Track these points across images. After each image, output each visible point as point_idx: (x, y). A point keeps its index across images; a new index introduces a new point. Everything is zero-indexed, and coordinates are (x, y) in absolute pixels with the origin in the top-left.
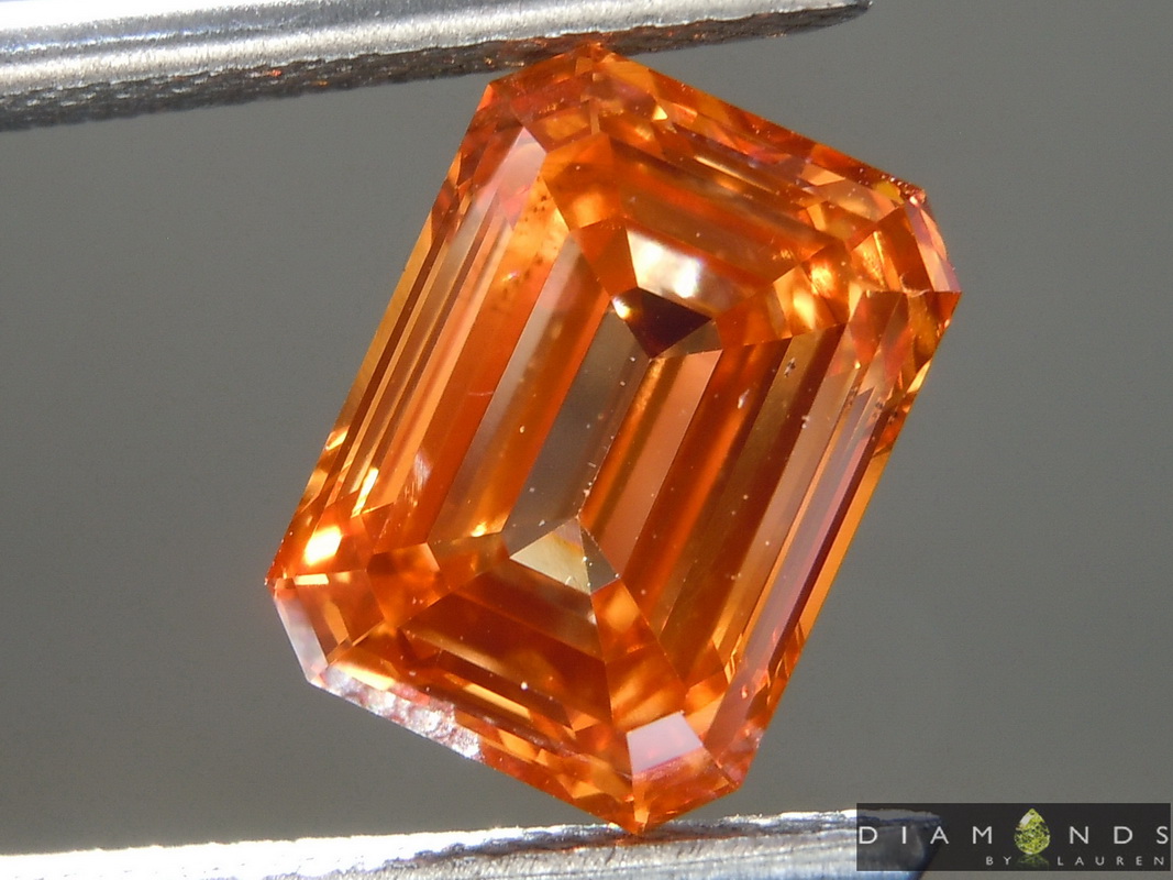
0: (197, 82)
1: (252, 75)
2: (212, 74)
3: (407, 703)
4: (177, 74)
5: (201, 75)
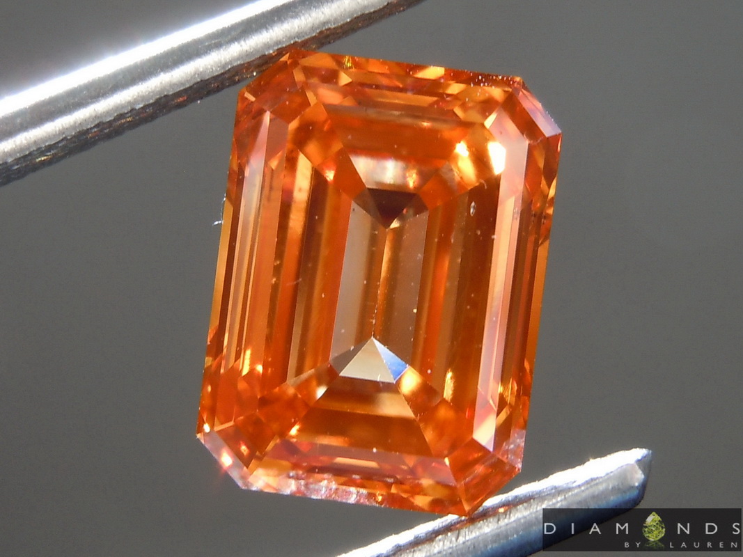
0: (60, 145)
1: (93, 131)
2: (69, 138)
3: (302, 482)
4: (47, 144)
5: (62, 140)
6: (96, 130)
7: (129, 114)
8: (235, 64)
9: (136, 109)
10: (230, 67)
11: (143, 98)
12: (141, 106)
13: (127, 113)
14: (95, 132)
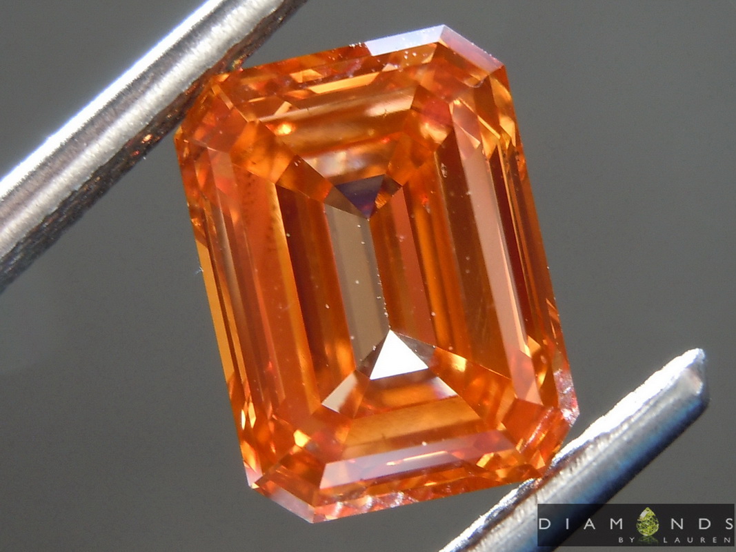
6: (47, 224)
7: (73, 197)
8: (156, 113)
9: (76, 191)
10: (152, 117)
11: (79, 178)
12: (80, 186)
13: (70, 197)
14: (47, 226)
